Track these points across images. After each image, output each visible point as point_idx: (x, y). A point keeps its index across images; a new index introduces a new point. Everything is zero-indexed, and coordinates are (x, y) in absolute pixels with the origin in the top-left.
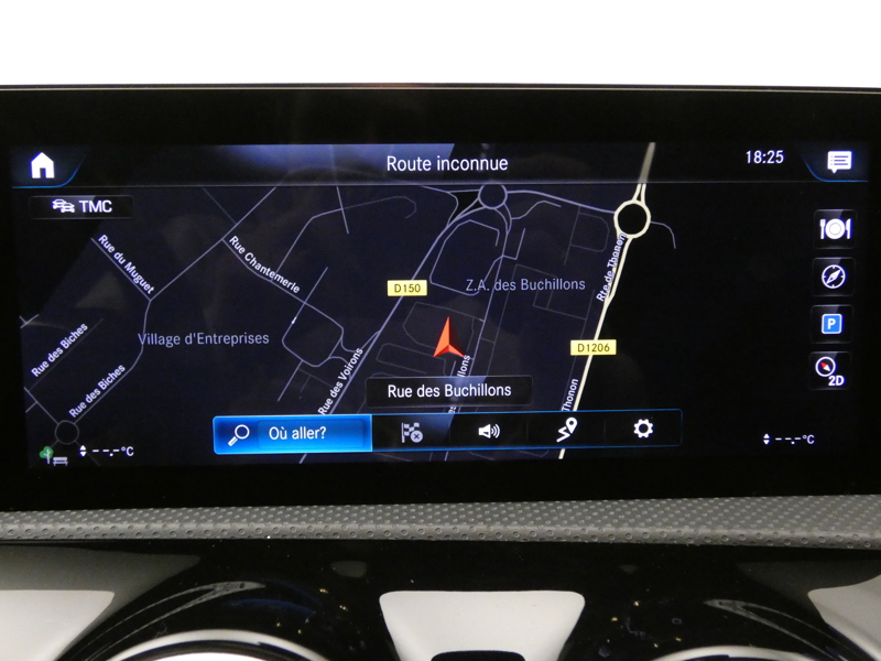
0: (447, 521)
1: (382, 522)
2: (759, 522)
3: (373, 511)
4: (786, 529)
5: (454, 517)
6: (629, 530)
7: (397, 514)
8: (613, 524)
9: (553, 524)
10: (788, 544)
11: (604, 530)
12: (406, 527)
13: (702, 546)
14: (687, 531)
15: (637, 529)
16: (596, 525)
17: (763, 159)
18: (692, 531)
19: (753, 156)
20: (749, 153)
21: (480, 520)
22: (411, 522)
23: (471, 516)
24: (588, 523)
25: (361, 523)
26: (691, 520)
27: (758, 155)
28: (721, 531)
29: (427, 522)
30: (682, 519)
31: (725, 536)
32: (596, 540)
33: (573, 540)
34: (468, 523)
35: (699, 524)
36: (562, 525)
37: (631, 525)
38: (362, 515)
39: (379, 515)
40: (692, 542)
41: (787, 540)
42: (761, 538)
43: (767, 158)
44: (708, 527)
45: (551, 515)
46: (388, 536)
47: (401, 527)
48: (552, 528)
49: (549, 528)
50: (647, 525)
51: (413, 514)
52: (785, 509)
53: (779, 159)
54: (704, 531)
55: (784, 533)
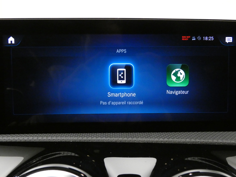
0: (121, 137)
1: (102, 137)
2: (208, 138)
3: (100, 134)
4: (216, 140)
5: (123, 136)
6: (172, 140)
7: (107, 135)
8: (167, 138)
9: (151, 138)
10: (217, 144)
11: (165, 140)
12: (109, 139)
13: (192, 144)
14: (188, 140)
15: (174, 139)
16: (162, 138)
17: (208, 39)
18: (189, 140)
19: (205, 38)
20: (204, 37)
21: (130, 137)
22: (110, 137)
23: (128, 136)
24: (160, 138)
25: (97, 137)
26: (189, 137)
27: (206, 38)
28: (197, 140)
29: (115, 137)
30: (187, 137)
31: (199, 142)
32: (163, 142)
33: (156, 143)
34: (127, 138)
35: (191, 138)
36: (153, 138)
37: (172, 138)
38: (97, 135)
39: (102, 135)
40: (190, 143)
41: (216, 143)
42: (209, 142)
43: (209, 39)
44: (194, 139)
45: (150, 136)
46: (104, 141)
47: (108, 139)
48: (150, 139)
49: (149, 139)
50: (177, 139)
51: (111, 135)
52: (216, 135)
53: (212, 39)
54: (193, 140)
55: (215, 141)
